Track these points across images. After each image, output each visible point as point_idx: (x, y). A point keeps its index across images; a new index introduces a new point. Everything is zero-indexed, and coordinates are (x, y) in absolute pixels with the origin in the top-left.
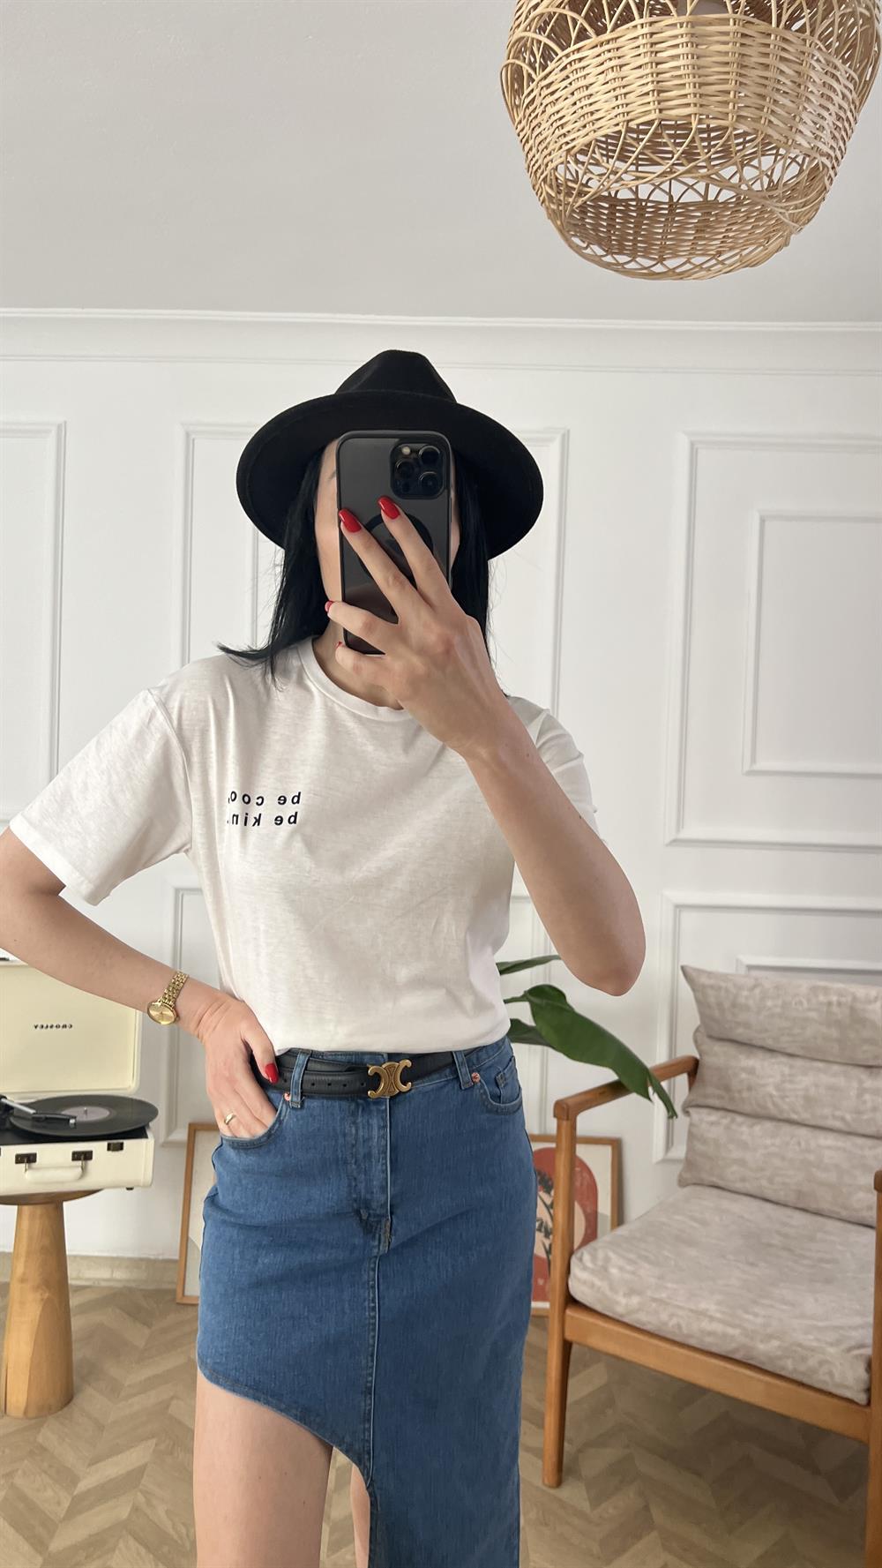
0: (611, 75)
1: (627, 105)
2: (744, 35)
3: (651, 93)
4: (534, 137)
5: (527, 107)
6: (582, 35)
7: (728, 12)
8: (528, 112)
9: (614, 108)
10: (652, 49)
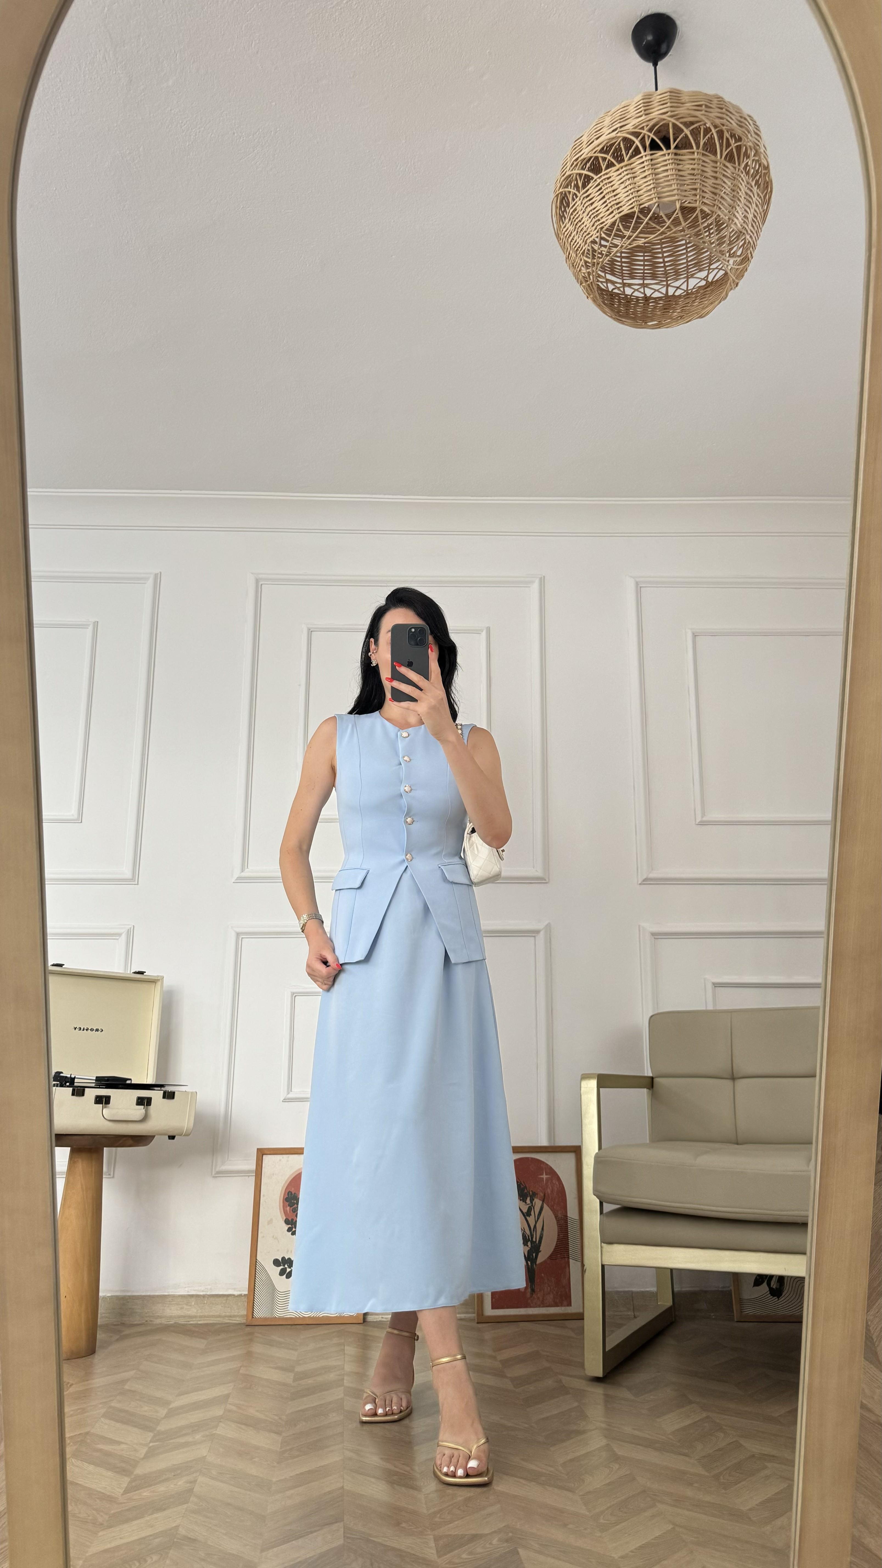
0: (628, 182)
1: (639, 196)
2: (704, 161)
3: (652, 189)
4: (577, 227)
5: (572, 214)
6: (610, 165)
7: (692, 148)
8: (572, 217)
9: (631, 199)
10: (653, 167)
